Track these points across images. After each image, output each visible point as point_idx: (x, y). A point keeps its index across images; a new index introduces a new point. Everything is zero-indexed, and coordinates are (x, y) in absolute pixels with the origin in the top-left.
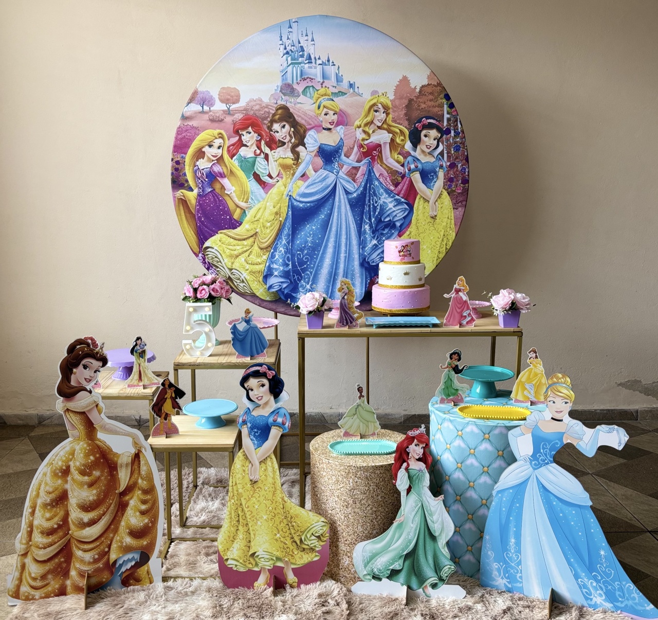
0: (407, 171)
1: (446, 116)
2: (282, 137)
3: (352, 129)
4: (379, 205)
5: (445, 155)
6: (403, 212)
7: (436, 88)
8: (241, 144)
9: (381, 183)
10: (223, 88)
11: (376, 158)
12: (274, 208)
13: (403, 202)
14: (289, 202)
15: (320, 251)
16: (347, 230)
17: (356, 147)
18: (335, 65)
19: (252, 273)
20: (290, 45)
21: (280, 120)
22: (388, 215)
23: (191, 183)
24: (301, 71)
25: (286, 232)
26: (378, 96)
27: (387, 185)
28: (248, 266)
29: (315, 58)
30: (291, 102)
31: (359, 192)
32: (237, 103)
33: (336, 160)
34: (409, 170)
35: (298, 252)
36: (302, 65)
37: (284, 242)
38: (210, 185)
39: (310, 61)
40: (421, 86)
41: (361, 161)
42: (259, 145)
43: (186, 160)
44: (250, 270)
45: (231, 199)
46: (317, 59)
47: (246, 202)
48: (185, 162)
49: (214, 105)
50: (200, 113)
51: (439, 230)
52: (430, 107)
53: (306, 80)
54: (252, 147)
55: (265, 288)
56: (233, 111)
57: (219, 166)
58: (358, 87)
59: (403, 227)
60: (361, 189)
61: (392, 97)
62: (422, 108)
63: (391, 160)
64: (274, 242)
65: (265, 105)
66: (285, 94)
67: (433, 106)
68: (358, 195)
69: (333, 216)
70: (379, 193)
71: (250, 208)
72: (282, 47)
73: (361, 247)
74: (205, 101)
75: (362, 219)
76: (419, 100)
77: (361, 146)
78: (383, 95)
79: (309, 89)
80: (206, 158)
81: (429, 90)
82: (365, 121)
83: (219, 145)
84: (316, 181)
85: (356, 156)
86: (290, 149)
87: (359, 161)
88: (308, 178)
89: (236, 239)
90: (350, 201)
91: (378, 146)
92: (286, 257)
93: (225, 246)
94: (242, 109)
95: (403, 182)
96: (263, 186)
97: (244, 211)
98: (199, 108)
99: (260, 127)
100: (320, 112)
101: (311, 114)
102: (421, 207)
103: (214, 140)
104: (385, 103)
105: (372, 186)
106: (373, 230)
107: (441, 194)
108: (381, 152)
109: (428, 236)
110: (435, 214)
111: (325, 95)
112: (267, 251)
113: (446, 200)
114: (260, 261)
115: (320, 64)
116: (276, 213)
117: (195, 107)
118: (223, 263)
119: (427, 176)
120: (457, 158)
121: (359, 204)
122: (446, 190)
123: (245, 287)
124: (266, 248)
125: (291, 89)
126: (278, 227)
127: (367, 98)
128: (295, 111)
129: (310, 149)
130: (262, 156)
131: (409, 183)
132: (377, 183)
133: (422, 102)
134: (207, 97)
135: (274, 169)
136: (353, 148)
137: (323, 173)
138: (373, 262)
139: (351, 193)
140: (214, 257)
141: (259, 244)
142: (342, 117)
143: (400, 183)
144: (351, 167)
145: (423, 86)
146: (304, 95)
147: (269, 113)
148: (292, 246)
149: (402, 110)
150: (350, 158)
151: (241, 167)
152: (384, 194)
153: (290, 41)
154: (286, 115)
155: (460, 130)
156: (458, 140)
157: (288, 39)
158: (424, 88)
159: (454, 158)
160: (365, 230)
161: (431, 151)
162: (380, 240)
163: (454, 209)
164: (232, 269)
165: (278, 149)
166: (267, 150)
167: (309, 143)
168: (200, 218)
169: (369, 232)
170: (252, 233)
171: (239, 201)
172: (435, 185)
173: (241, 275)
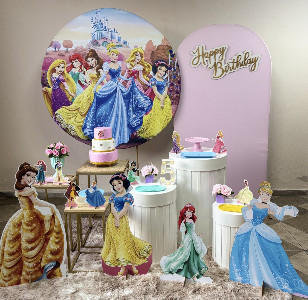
0: (151, 85)
1: (170, 61)
2: (92, 64)
3: (125, 63)
4: (137, 99)
5: (169, 79)
6: (148, 104)
7: (165, 47)
8: (72, 66)
9: (138, 89)
10: (65, 40)
11: (136, 77)
12: (88, 97)
13: (148, 99)
14: (95, 94)
15: (109, 118)
16: (122, 110)
17: (127, 71)
18: (117, 32)
19: (77, 126)
20: (96, 22)
21: (91, 56)
22: (141, 104)
23: (50, 84)
24: (102, 34)
25: (93, 108)
26: (138, 48)
27: (141, 90)
28: (75, 123)
29: (108, 29)
30: (96, 48)
32: (71, 48)
33: (117, 76)
34: (152, 84)
35: (99, 118)
36: (102, 31)
37: (92, 113)
38: (58, 85)
39: (106, 30)
41: (129, 78)
42: (81, 67)
43: (47, 73)
44: (76, 125)
45: (68, 92)
46: (109, 29)
47: (75, 93)
48: (47, 74)
49: (61, 48)
50: (54, 51)
51: (164, 114)
52: (162, 56)
53: (103, 38)
54: (78, 68)
56: (69, 51)
57: (62, 76)
58: (128, 44)
59: (148, 110)
60: (129, 91)
61: (144, 49)
62: (158, 56)
63: (143, 79)
64: (87, 112)
65: (84, 49)
66: (93, 45)
67: (164, 56)
68: (127, 94)
69: (115, 102)
70: (137, 94)
71: (76, 96)
72: (93, 23)
73: (128, 118)
74: (57, 46)
75: (129, 105)
76: (157, 52)
77: (129, 71)
78: (140, 48)
79: (105, 43)
80: (56, 72)
81: (162, 47)
82: (131, 60)
83: (62, 66)
84: (107, 86)
85: (127, 75)
86: (95, 70)
87: (128, 78)
88: (104, 84)
89: (69, 111)
90: (123, 96)
91: (137, 72)
92: (93, 120)
93: (65, 113)
94: (74, 50)
95: (148, 90)
96: (82, 86)
97: (74, 97)
98: (54, 49)
99: (82, 59)
100: (110, 54)
101: (106, 54)
102: (156, 102)
103: (60, 64)
104: (141, 52)
105: (134, 90)
106: (134, 111)
107: (166, 97)
108: (138, 75)
109: (159, 116)
110: (163, 106)
111: (113, 46)
112: (84, 117)
113: (168, 100)
114: (81, 121)
115: (110, 32)
116: (89, 99)
117: (52, 49)
118: (64, 121)
119: (160, 88)
121: (128, 98)
122: (168, 96)
123: (74, 133)
124: (84, 115)
125: (97, 42)
126: (89, 105)
127: (133, 49)
128: (98, 53)
129: (105, 71)
130: (82, 72)
131: (151, 90)
132: (136, 89)
133: (159, 53)
134: (57, 44)
135: (88, 79)
136: (125, 72)
137: (111, 82)
138: (133, 125)
139: (124, 92)
140: (60, 118)
141: (80, 113)
142: (120, 57)
143: (147, 90)
144: (124, 80)
145: (159, 46)
146: (103, 46)
147: (86, 53)
148: (96, 115)
149: (149, 56)
150: (124, 76)
151: (72, 77)
152: (140, 94)
153: (96, 20)
154: (94, 54)
155: (176, 68)
156: (175, 73)
157: (95, 19)
158: (160, 47)
159: (173, 81)
160: (130, 110)
161: (162, 77)
162: (137, 115)
163: (172, 105)
164: (68, 124)
165: (90, 70)
166: (85, 70)
167: (105, 67)
168: (53, 100)
169: (132, 111)
170: (77, 108)
171: (71, 93)
172: (163, 93)
173: (72, 127)
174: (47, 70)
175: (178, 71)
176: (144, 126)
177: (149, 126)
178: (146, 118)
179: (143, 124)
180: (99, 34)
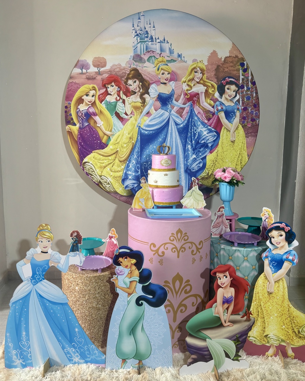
0: (216, 111)
1: (241, 77)
2: (134, 88)
3: (180, 83)
4: (198, 132)
5: (241, 102)
6: (213, 138)
7: (235, 59)
8: (107, 93)
9: (199, 118)
10: (95, 58)
11: (196, 102)
12: (129, 134)
13: (213, 131)
14: (138, 131)
16: (176, 149)
17: (182, 94)
18: (168, 43)
19: (115, 177)
20: (139, 30)
21: (133, 78)
22: (204, 139)
23: (75, 120)
24: (147, 46)
25: (136, 150)
26: (197, 63)
27: (203, 120)
28: (112, 173)
29: (156, 39)
30: (140, 66)
31: (184, 124)
32: (104, 67)
33: (170, 103)
34: (218, 110)
35: (145, 163)
36: (147, 43)
37: (135, 156)
38: (87, 121)
39: (152, 40)
40: (225, 57)
41: (186, 104)
42: (119, 94)
43: (71, 105)
44: (113, 176)
45: (101, 130)
46: (157, 39)
47: (111, 131)
48: (71, 106)
49: (90, 68)
50: (80, 74)
51: (237, 151)
52: (231, 71)
53: (149, 52)
54: (114, 96)
55: (123, 188)
56: (102, 72)
57: (92, 108)
58: (184, 57)
59: (213, 147)
60: (186, 122)
61: (206, 63)
62: (226, 71)
64: (129, 156)
65: (123, 68)
66: (136, 62)
67: (233, 70)
68: (184, 126)
70: (198, 125)
71: (113, 135)
72: (134, 31)
73: (185, 159)
74: (84, 66)
75: (186, 142)
76: (224, 66)
77: (186, 94)
78: (200, 62)
79: (152, 58)
80: (84, 103)
81: (230, 60)
82: (188, 79)
83: (93, 94)
84: (156, 117)
85: (182, 101)
86: (139, 96)
87: (184, 104)
88: (151, 115)
89: (104, 156)
90: (178, 129)
91: (197, 95)
92: (137, 167)
93: (97, 161)
94: (108, 71)
95: (213, 118)
96: (121, 120)
97: (109, 137)
98: (80, 71)
99: (120, 82)
100: (159, 72)
101: (153, 73)
102: (225, 135)
103: (90, 91)
104: (201, 67)
105: (193, 120)
106: (193, 149)
107: (238, 127)
108: (199, 98)
109: (229, 153)
110: (234, 139)
111: (162, 61)
112: (124, 163)
113: (241, 130)
114: (119, 169)
115: (159, 42)
116: (130, 138)
117: (78, 71)
118: (96, 172)
119: (229, 115)
120: (248, 104)
121: (184, 132)
122: (241, 124)
123: (110, 188)
124: (124, 161)
125: (140, 58)
126: (131, 147)
127: (190, 64)
128: (142, 72)
129: (153, 96)
130: (121, 101)
131: (217, 119)
132: (196, 118)
133: (226, 68)
134: (85, 63)
135: (128, 109)
136: (180, 96)
137: (161, 111)
138: (193, 169)
139: (179, 125)
140: (90, 168)
141: (119, 158)
142: (174, 76)
143: (211, 119)
144: (179, 108)
145: (226, 57)
146: (149, 62)
147: (125, 73)
148: (140, 159)
149: (213, 72)
150: (179, 102)
151: (107, 108)
152: (201, 125)
153: (139, 28)
154: (136, 75)
155: (250, 86)
156: (249, 93)
157: (138, 26)
158: (227, 59)
159: (246, 104)
160: (188, 149)
161: (231, 99)
162: (198, 155)
163: (246, 137)
164: (102, 176)
165: (132, 96)
166: (124, 97)
167: (152, 92)
168: (80, 143)
169: (191, 150)
170: (115, 151)
171: (106, 131)
172: (234, 121)
173: (107, 180)
174: (71, 101)
175: (253, 90)
176: (208, 169)
177: (215, 169)
178: (210, 158)
179: (207, 167)
180: (143, 46)
